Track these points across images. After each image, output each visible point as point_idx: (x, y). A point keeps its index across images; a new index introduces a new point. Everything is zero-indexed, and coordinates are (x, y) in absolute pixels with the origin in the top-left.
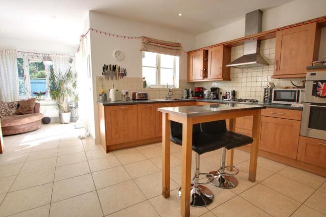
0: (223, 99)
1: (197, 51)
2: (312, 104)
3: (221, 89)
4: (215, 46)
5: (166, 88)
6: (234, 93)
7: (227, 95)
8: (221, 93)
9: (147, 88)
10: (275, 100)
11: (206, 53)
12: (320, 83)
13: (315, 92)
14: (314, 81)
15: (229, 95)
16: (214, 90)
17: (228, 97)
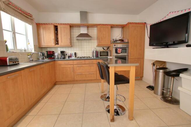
0: (69, 58)
1: (47, 24)
2: (115, 56)
3: (66, 52)
4: (64, 24)
5: (24, 51)
6: (75, 54)
7: (71, 55)
8: (66, 54)
9: (8, 51)
10: (100, 56)
11: (56, 28)
12: (118, 49)
13: (116, 52)
14: (116, 48)
15: (73, 55)
16: (62, 52)
17: (72, 56)
